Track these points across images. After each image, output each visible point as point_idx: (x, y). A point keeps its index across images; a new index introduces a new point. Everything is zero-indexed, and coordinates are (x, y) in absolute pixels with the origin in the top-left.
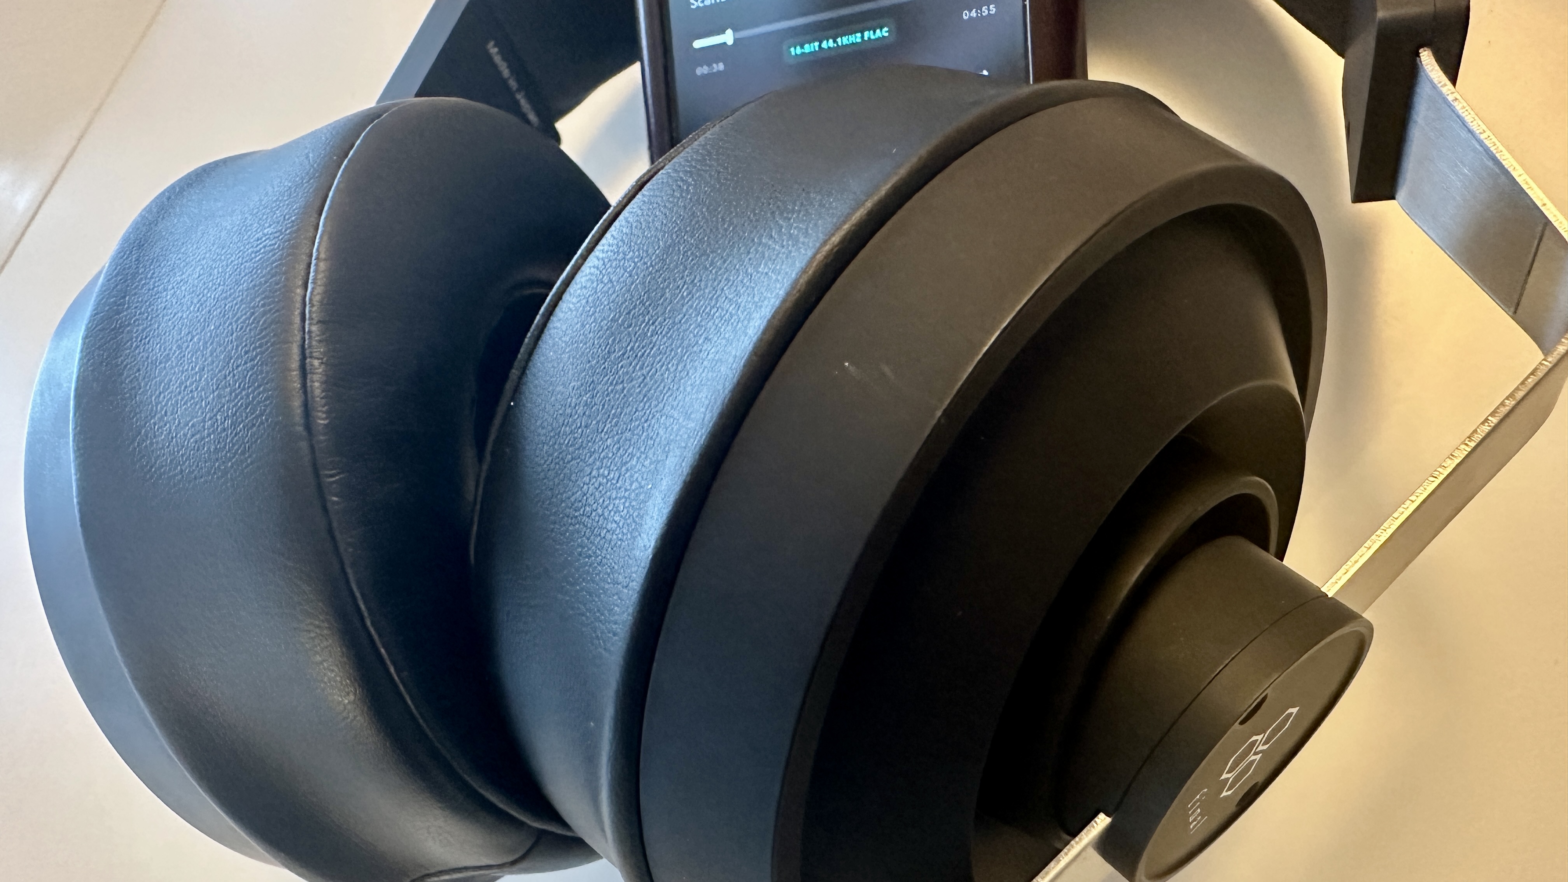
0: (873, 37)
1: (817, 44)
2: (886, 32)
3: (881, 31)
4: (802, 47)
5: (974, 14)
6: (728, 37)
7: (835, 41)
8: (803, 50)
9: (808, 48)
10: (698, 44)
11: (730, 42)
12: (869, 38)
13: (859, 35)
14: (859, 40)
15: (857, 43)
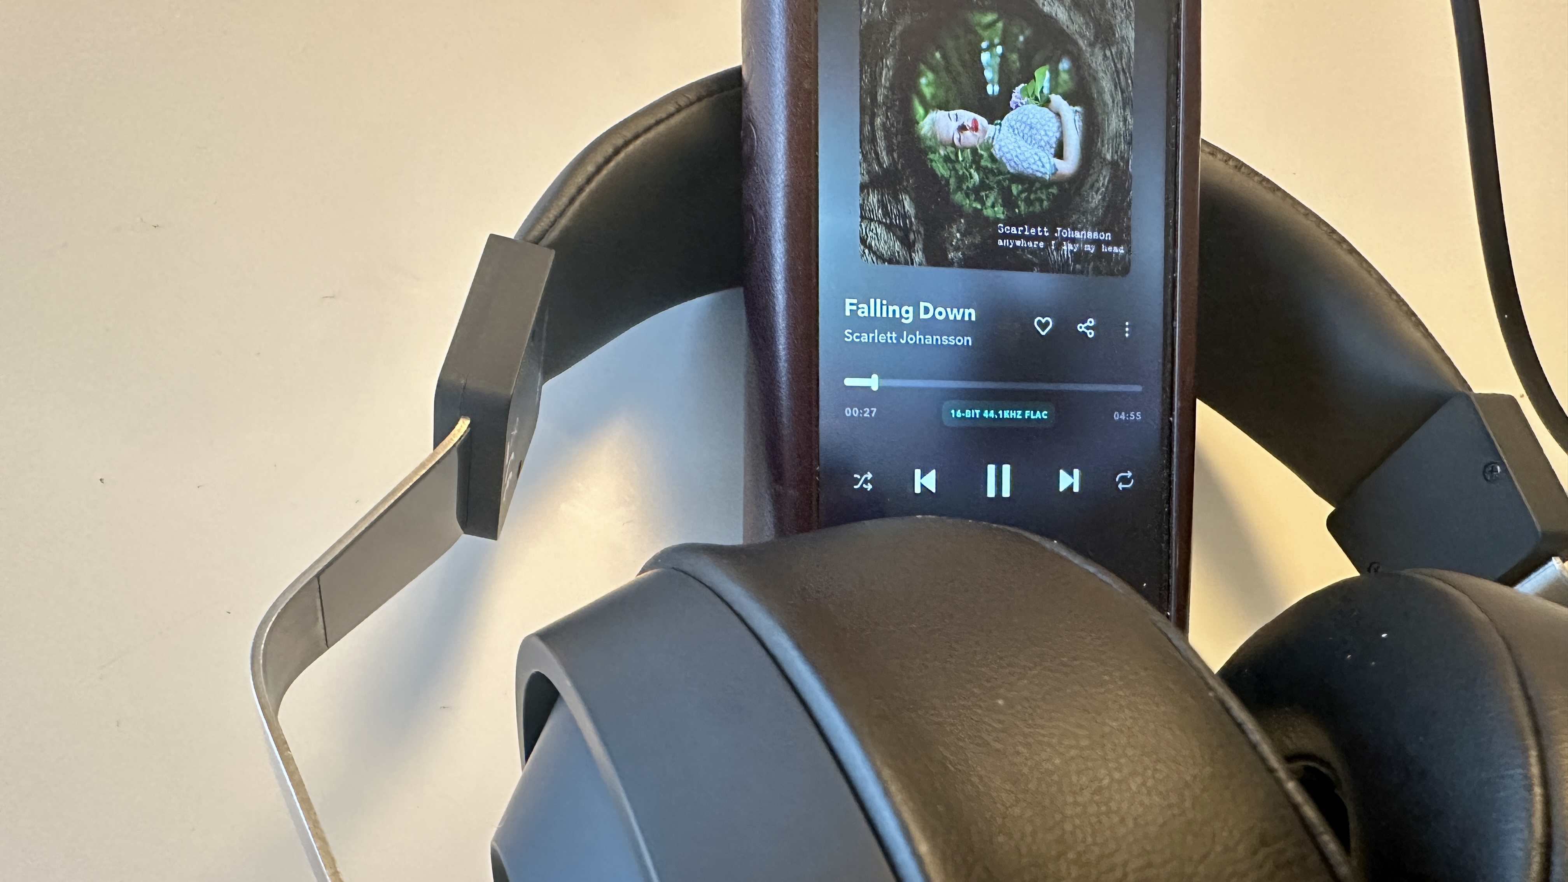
0: (1032, 417)
1: (978, 412)
2: (1045, 415)
3: (1041, 413)
4: (963, 412)
5: (1123, 417)
6: (873, 382)
7: (996, 413)
8: (963, 415)
9: (968, 414)
10: (849, 382)
11: (875, 388)
12: (1029, 417)
13: (1020, 412)
14: (1019, 417)
15: (1017, 419)
